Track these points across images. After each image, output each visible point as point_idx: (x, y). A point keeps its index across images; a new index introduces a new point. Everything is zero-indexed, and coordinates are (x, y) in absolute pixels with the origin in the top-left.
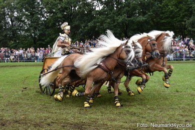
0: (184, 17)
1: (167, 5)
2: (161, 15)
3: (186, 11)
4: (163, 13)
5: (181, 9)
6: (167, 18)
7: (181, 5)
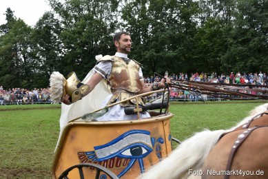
0: (218, 52)
1: (200, 39)
2: (193, 50)
3: (220, 45)
4: (195, 48)
5: (215, 43)
6: (200, 53)
7: (215, 39)
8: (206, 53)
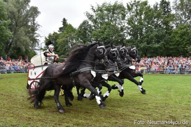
8: (178, 45)
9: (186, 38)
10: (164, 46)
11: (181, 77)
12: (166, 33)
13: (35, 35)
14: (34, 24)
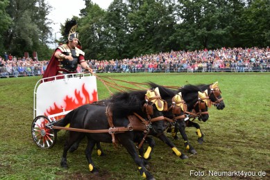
9: (264, 20)
10: (231, 32)
11: (255, 76)
12: (234, 13)
13: (46, 22)
14: (43, 5)
